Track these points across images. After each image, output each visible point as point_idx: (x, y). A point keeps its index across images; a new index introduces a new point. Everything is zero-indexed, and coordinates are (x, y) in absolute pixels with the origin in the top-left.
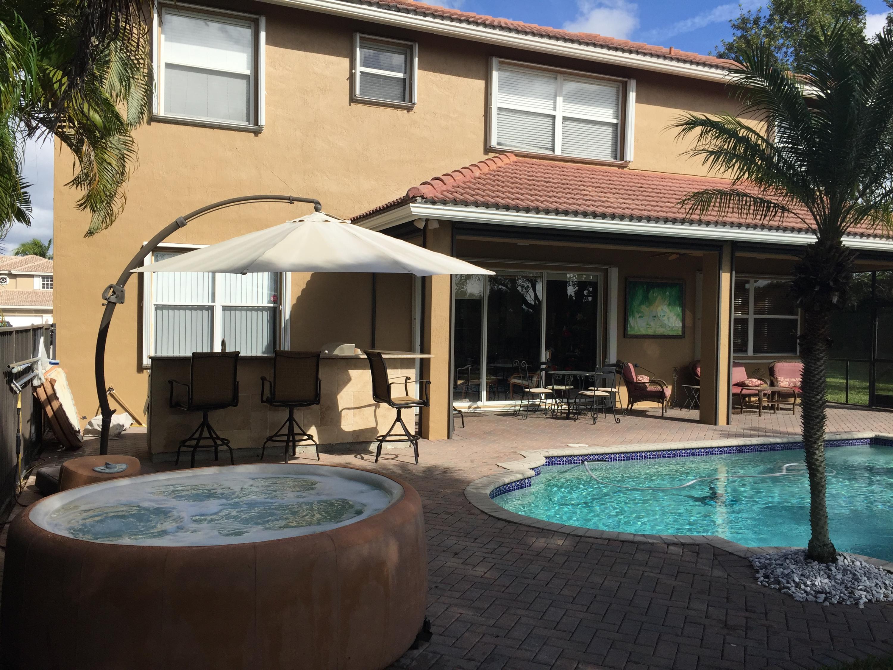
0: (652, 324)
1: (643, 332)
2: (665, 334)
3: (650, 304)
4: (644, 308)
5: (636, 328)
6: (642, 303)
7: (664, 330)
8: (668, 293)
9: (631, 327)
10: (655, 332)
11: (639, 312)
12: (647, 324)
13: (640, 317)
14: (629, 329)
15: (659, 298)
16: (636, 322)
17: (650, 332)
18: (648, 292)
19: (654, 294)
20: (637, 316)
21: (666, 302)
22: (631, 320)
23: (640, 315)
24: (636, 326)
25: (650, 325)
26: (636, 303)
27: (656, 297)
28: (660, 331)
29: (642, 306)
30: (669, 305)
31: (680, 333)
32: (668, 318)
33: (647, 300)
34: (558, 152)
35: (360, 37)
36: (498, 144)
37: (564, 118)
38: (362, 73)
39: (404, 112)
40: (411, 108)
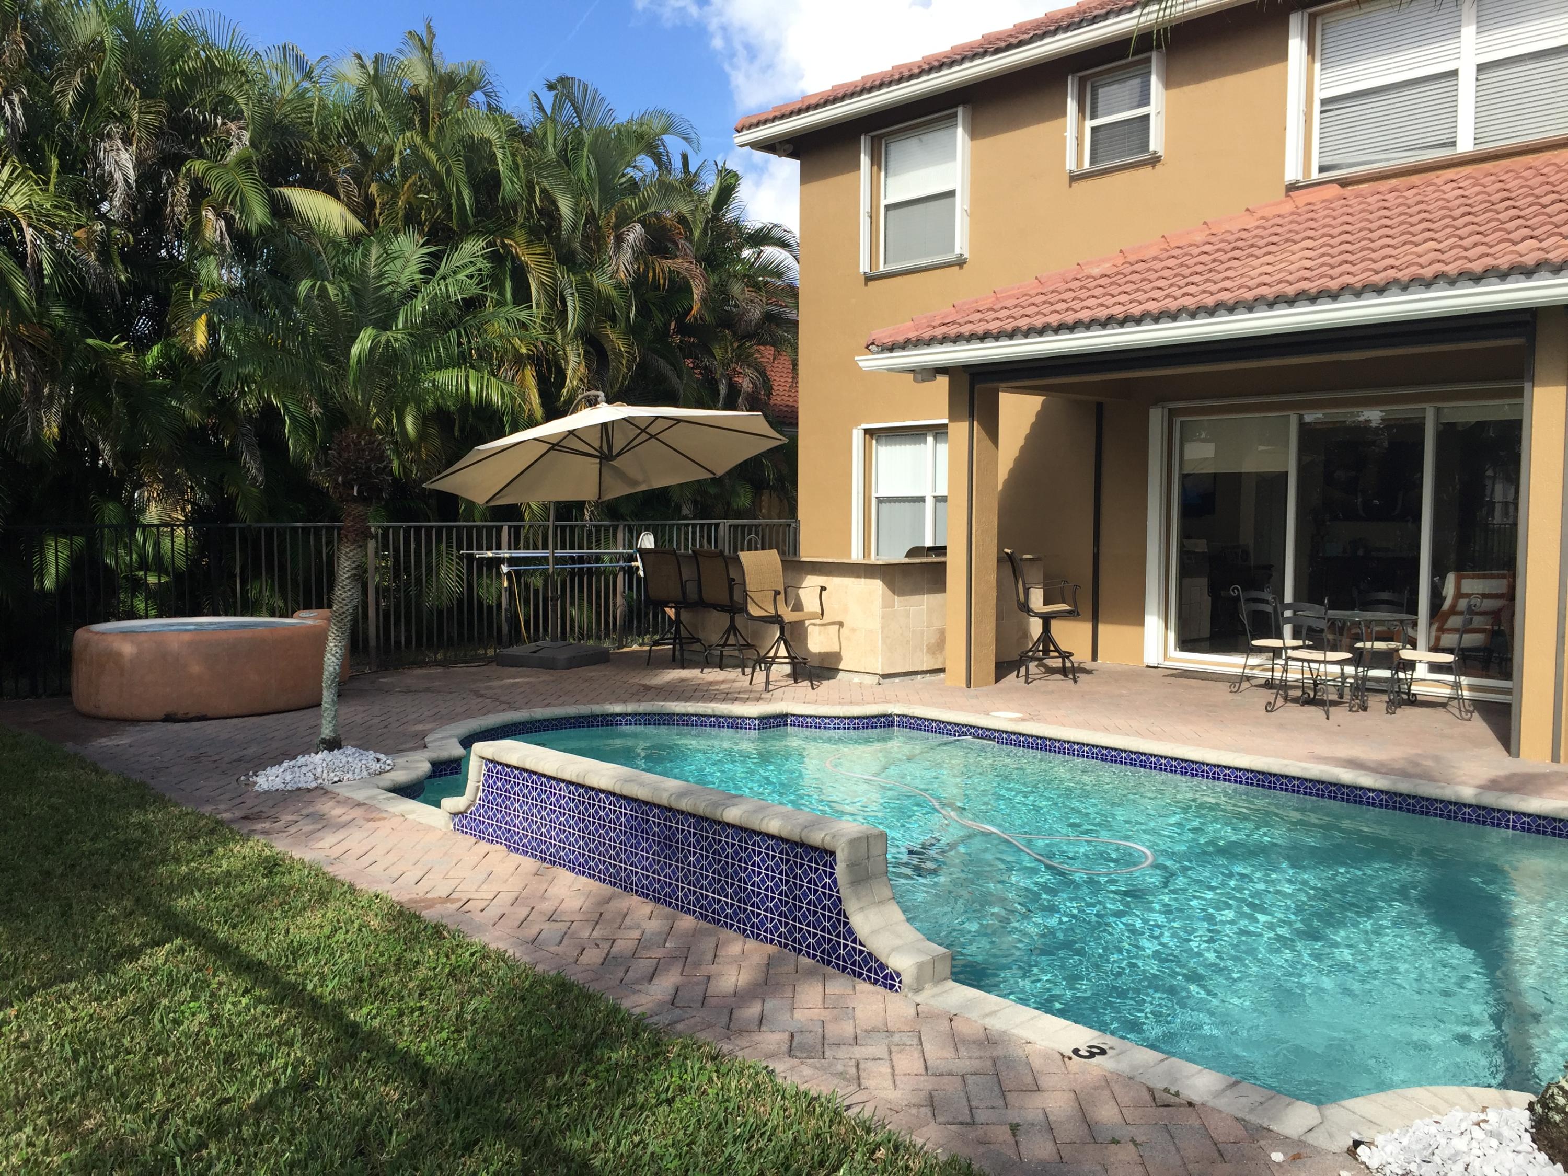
34: (1465, 145)
35: (1080, 78)
36: (1322, 169)
37: (1481, 68)
38: (1094, 129)
39: (1148, 170)
40: (1155, 160)
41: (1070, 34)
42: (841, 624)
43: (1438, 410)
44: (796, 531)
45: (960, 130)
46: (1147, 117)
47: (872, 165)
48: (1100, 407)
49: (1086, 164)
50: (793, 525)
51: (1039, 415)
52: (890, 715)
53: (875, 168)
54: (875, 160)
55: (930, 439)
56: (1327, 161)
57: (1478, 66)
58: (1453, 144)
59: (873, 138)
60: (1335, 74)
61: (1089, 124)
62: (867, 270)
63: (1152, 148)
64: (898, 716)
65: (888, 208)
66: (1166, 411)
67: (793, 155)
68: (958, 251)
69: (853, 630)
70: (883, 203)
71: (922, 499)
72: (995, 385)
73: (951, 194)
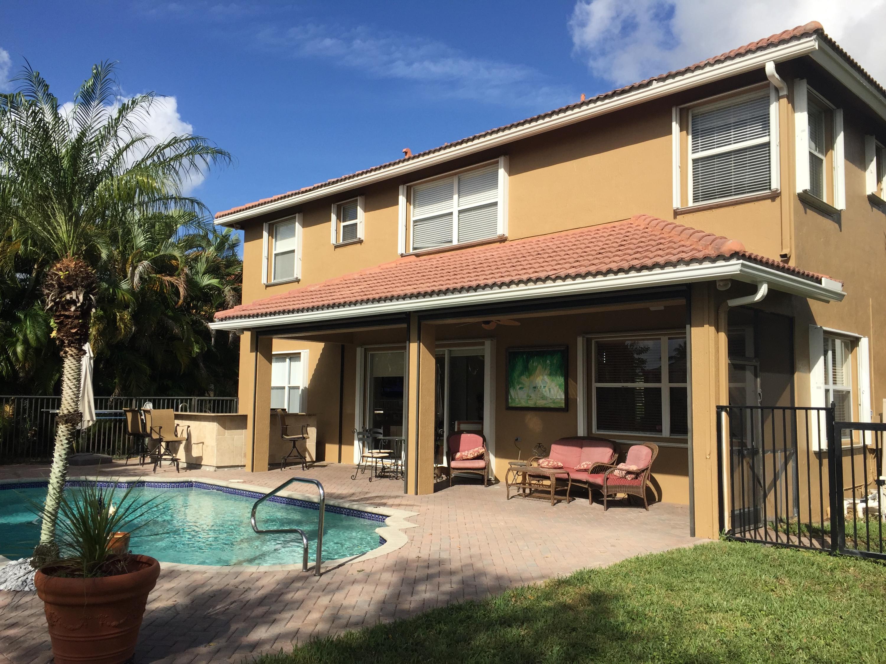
0: (532, 395)
1: (524, 404)
2: (546, 406)
3: (530, 375)
4: (524, 379)
5: (517, 400)
6: (522, 374)
7: (544, 402)
8: (548, 361)
9: (511, 398)
10: (536, 403)
11: (519, 383)
12: (528, 396)
13: (521, 388)
14: (510, 400)
15: (540, 367)
16: (517, 394)
17: (531, 404)
18: (528, 362)
19: (534, 363)
20: (518, 387)
21: (546, 371)
22: (512, 392)
23: (520, 386)
24: (516, 398)
25: (531, 397)
26: (516, 374)
27: (537, 367)
28: (541, 403)
29: (522, 377)
30: (550, 374)
31: (563, 405)
32: (549, 389)
33: (527, 370)
34: (455, 243)
35: (338, 205)
36: (414, 249)
37: (460, 212)
38: (344, 227)
39: (359, 245)
40: (361, 242)
41: (326, 188)
42: (203, 443)
43: (450, 351)
44: (237, 402)
45: (297, 224)
46: (356, 224)
47: (269, 236)
48: (343, 346)
49: (341, 241)
50: (236, 400)
51: (323, 349)
52: (191, 482)
53: (270, 237)
54: (270, 234)
55: (288, 360)
56: (415, 246)
57: (459, 211)
58: (451, 242)
59: (269, 224)
60: (417, 210)
61: (343, 224)
62: (266, 283)
63: (358, 237)
64: (195, 482)
65: (276, 255)
66: (363, 349)
67: (242, 228)
68: (295, 276)
69: (207, 446)
70: (274, 252)
71: (283, 388)
72: (270, 336)
73: (293, 251)
